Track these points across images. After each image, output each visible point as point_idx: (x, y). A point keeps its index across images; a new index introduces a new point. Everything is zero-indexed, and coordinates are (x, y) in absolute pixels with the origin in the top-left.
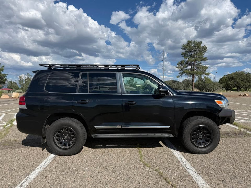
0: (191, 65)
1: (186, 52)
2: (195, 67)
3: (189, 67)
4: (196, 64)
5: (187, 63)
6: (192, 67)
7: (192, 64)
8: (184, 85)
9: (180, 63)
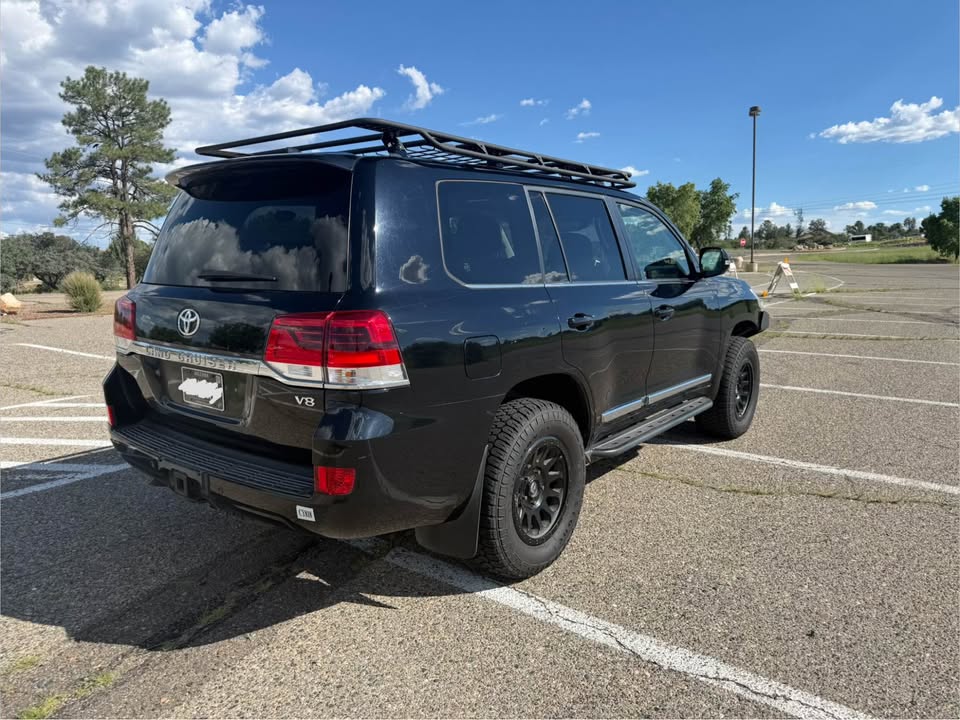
0: (110, 173)
1: (82, 112)
2: (128, 185)
3: (105, 182)
4: (131, 170)
5: (92, 161)
6: (115, 184)
7: (112, 168)
8: (91, 259)
9: (62, 163)
